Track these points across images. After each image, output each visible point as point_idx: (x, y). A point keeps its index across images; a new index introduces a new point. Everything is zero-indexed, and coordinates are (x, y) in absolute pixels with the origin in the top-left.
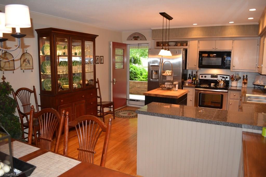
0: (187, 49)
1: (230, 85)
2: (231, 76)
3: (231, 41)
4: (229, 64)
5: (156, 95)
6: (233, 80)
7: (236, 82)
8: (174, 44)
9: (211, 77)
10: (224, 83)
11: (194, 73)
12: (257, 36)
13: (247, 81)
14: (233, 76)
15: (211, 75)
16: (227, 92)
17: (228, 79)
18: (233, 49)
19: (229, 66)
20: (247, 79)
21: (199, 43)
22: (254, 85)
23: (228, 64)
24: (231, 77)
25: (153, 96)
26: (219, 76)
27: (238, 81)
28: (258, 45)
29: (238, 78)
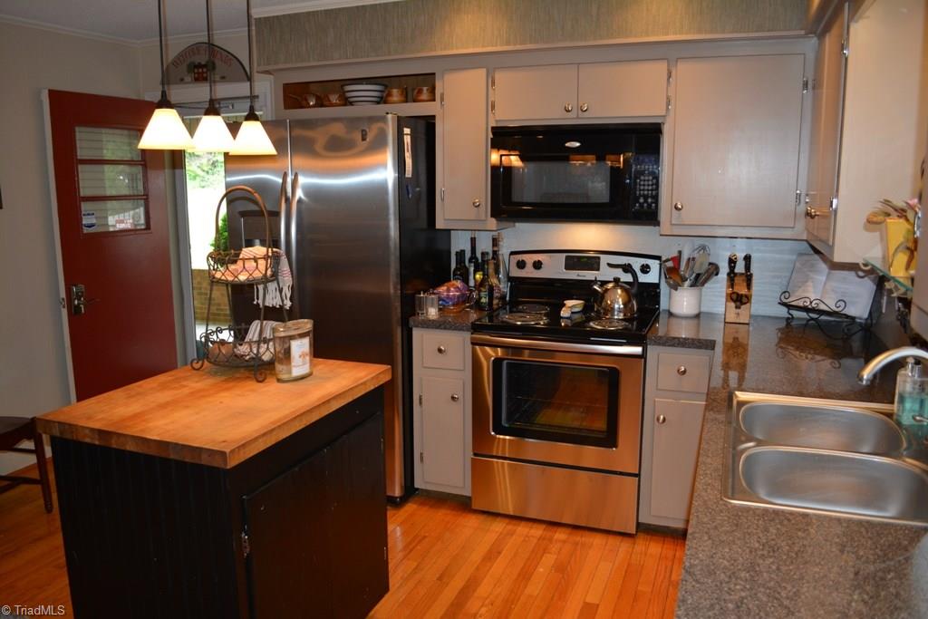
0: (434, 117)
1: (663, 305)
2: (667, 260)
3: (662, 67)
4: (653, 197)
5: (101, 432)
6: (678, 280)
7: (694, 291)
8: (370, 90)
9: (567, 267)
10: (629, 301)
11: (484, 245)
12: (803, 32)
13: (749, 286)
14: (677, 260)
15: (565, 255)
16: (643, 356)
17: (652, 277)
18: (672, 113)
19: (650, 205)
20: (748, 279)
21: (493, 83)
22: (789, 306)
23: (646, 197)
24: (670, 264)
25: (88, 440)
26: (604, 259)
27: (703, 284)
28: (806, 85)
29: (702, 271)
